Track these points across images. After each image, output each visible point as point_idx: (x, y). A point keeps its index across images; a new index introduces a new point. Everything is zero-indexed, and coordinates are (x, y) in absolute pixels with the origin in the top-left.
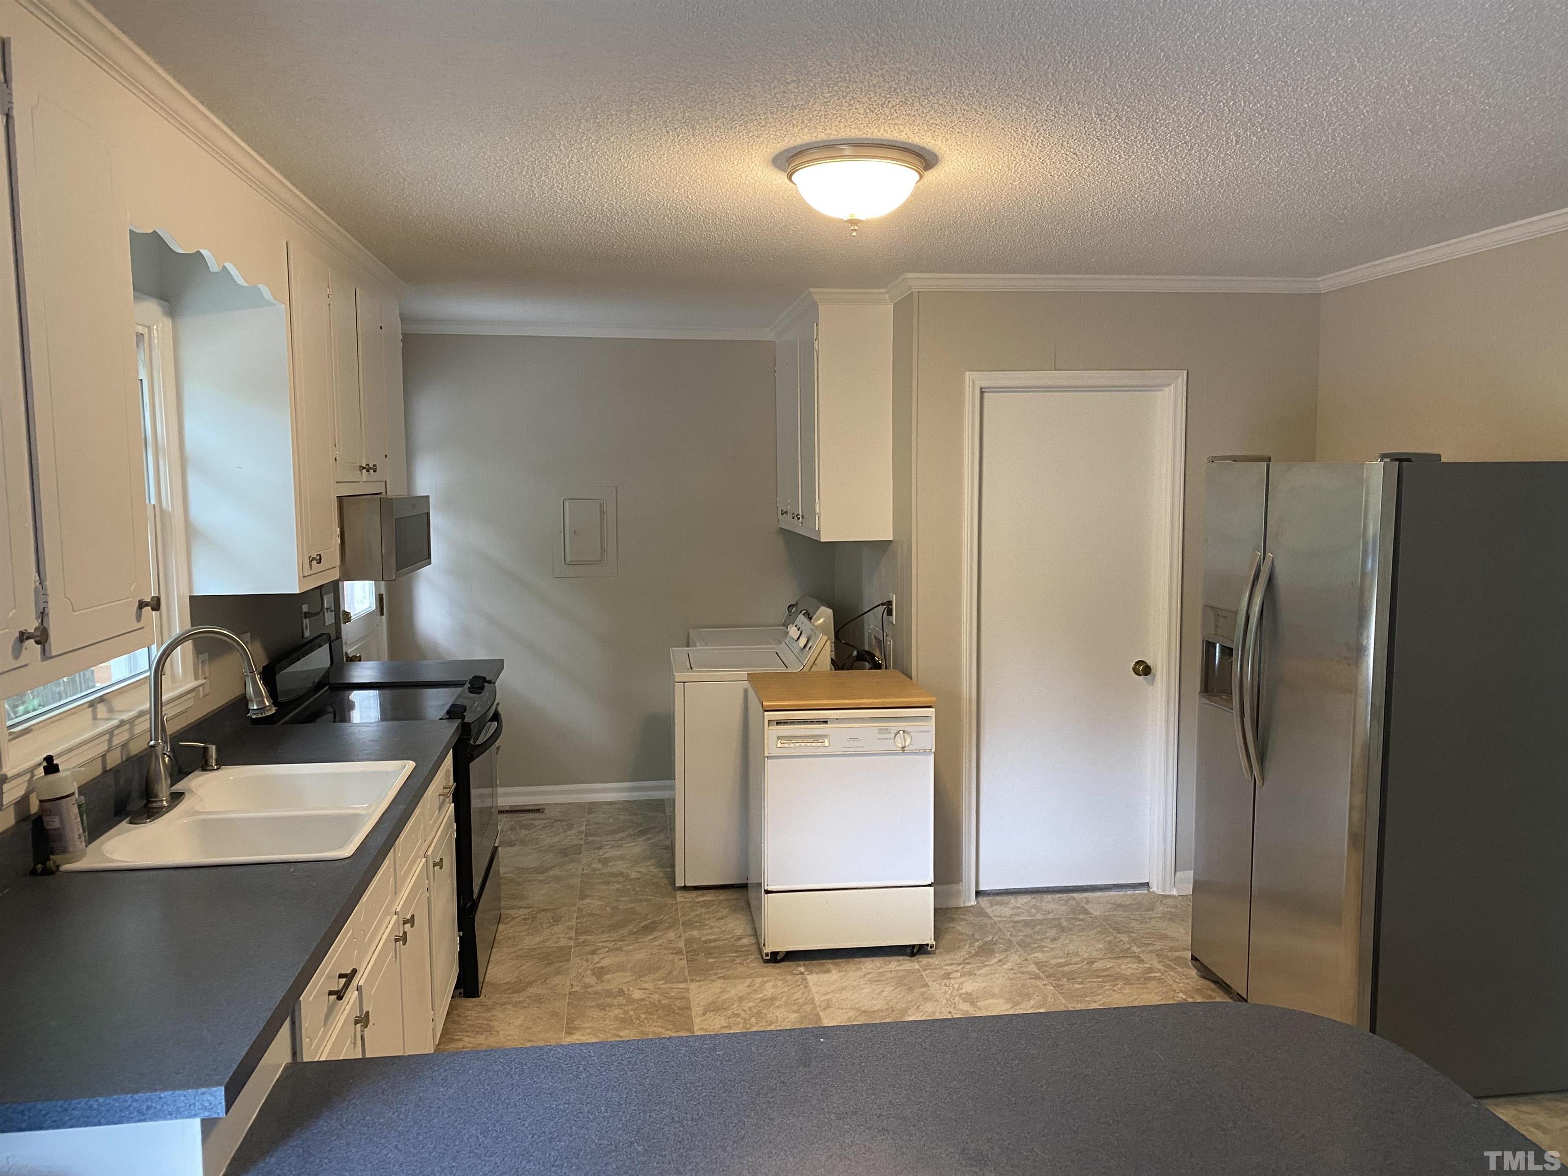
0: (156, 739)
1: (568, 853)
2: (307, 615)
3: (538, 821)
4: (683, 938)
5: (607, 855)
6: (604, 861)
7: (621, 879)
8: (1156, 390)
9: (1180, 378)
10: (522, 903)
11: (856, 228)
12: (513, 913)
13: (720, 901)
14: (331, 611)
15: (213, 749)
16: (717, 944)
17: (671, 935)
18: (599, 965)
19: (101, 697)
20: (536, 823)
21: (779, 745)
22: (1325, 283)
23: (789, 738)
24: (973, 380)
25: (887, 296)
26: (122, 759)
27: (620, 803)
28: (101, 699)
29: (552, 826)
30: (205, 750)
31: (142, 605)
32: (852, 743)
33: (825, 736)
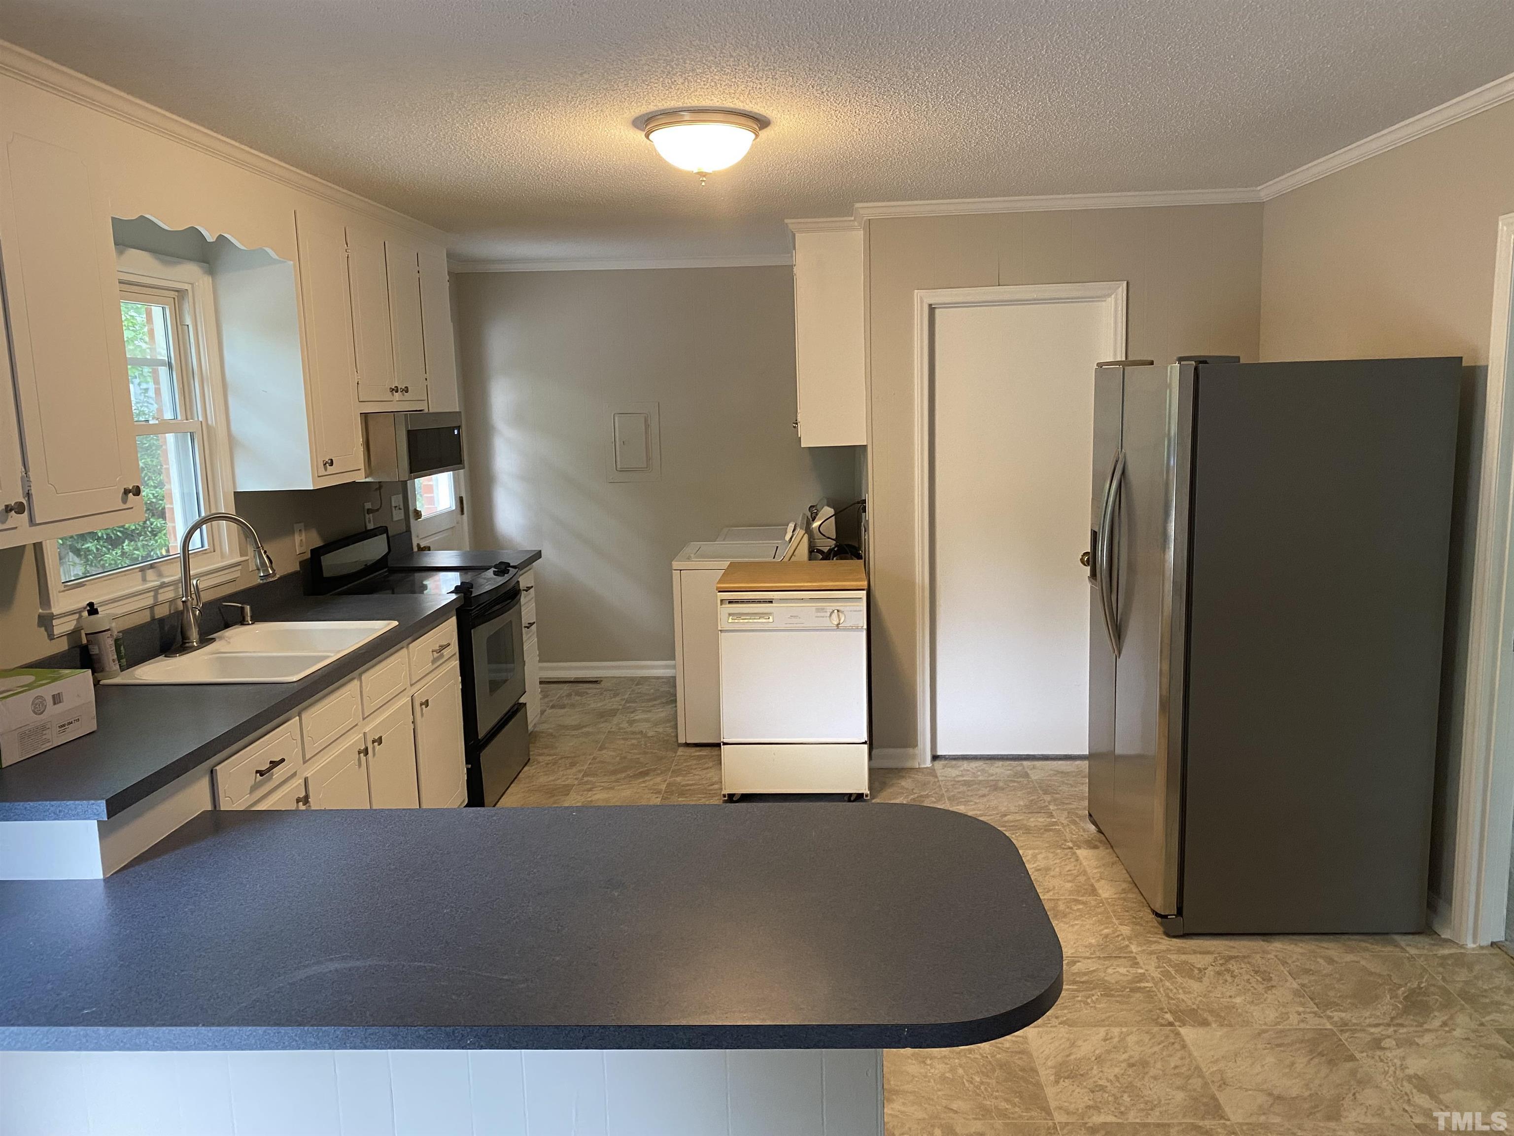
0: (187, 597)
1: (605, 715)
2: (369, 511)
3: (592, 689)
4: (667, 782)
5: (637, 718)
6: (631, 722)
7: (639, 736)
8: (1099, 301)
9: (1120, 289)
10: (552, 752)
11: (704, 179)
12: (540, 758)
13: (713, 756)
14: (400, 509)
15: (248, 608)
16: (692, 787)
17: (659, 779)
18: (589, 799)
19: (151, 564)
20: (589, 691)
21: (730, 621)
22: (1265, 192)
23: (739, 615)
24: (921, 298)
25: (856, 224)
26: (170, 611)
27: (666, 678)
28: (152, 566)
29: (601, 694)
30: (242, 609)
31: (126, 492)
32: (794, 620)
33: (770, 614)
